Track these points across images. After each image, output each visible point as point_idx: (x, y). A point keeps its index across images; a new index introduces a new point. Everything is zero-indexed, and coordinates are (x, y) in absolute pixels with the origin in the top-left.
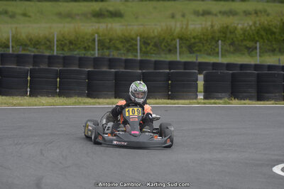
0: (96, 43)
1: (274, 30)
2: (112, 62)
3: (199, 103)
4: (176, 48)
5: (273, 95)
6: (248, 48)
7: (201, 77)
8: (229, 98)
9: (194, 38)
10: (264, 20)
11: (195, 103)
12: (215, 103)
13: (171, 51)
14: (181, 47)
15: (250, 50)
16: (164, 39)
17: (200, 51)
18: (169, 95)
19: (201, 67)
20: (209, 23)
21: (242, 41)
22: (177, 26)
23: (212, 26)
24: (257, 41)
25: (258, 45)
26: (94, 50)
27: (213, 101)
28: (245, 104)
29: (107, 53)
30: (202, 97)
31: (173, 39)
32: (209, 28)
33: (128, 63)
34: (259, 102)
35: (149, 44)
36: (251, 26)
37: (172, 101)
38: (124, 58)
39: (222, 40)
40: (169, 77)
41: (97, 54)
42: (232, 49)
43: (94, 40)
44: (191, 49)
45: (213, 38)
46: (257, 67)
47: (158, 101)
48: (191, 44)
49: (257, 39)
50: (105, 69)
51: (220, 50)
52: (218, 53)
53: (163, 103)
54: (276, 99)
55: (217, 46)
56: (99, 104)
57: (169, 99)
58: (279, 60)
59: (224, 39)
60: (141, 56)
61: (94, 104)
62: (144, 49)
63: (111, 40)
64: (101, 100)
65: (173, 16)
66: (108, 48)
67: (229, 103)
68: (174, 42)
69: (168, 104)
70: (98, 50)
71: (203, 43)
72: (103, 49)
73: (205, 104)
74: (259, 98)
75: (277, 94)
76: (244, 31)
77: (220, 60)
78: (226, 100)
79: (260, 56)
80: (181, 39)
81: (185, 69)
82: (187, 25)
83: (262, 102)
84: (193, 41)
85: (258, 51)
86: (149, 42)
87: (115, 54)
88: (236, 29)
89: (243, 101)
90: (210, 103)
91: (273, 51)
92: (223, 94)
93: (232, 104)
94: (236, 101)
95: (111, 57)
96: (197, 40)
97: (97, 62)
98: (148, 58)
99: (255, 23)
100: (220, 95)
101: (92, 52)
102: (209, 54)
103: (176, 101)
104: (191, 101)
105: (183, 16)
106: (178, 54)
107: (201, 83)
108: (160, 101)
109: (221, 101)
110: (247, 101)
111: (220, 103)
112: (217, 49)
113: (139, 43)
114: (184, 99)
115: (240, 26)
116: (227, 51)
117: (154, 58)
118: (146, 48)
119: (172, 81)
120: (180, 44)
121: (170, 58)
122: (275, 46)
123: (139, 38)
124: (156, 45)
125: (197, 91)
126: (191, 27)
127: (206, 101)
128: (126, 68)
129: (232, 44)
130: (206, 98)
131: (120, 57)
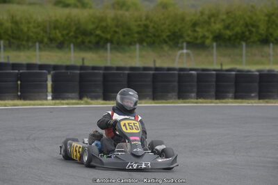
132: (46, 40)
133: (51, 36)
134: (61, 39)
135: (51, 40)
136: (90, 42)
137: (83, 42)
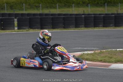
3: (15, 31)
4: (5, 7)
6: (36, 7)
7: (16, 20)
9: (13, 3)
11: (14, 32)
13: (3, 9)
14: (7, 7)
15: (37, 7)
17: (15, 8)
18: (2, 28)
24: (40, 3)
25: (41, 5)
27: (21, 30)
28: (35, 31)
30: (17, 29)
31: (3, 4)
37: (4, 31)
39: (25, 4)
44: (11, 7)
46: (40, 15)
49: (40, 2)
51: (24, 8)
52: (23, 9)
55: (23, 6)
57: (2, 30)
58: (50, 11)
67: (29, 31)
73: (18, 31)
75: (49, 26)
77: (24, 12)
78: (27, 29)
79: (42, 10)
80: (7, 3)
84: (12, 4)
85: (41, 7)
89: (35, 30)
90: (20, 31)
91: (47, 7)
92: (26, 27)
96: (14, 4)
100: (24, 27)
103: (5, 31)
104: (12, 31)
107: (16, 23)
110: (36, 30)
114: (9, 30)
120: (6, 6)
125: (14, 26)
129: (29, 5)
130: (18, 29)
132: (81, 3)
133: (83, 1)
134: (88, 2)
135: (84, 3)
136: (101, 3)
137: (98, 3)
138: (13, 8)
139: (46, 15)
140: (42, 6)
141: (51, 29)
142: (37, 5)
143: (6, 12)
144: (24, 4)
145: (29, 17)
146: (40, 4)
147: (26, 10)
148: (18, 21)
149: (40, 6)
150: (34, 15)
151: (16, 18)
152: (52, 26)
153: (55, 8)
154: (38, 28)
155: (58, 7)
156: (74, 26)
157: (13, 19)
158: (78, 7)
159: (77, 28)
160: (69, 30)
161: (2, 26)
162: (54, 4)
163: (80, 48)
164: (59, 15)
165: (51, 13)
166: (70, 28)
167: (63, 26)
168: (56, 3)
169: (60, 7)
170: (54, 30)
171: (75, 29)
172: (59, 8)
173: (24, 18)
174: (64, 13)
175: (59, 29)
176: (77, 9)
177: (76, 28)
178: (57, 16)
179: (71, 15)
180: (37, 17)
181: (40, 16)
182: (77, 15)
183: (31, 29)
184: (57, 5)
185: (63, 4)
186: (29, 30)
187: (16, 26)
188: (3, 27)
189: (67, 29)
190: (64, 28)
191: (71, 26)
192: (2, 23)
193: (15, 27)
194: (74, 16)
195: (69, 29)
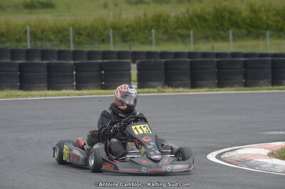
0: (28, 35)
1: (208, 17)
2: (45, 54)
4: (109, 38)
5: (207, 82)
7: (134, 67)
8: (162, 87)
9: (127, 27)
10: (197, 7)
12: (149, 92)
13: (104, 40)
15: (184, 38)
16: (97, 29)
18: (102, 85)
19: (135, 56)
20: (141, 12)
21: (176, 29)
22: (109, 16)
23: (145, 15)
25: (191, 33)
26: (26, 41)
27: (146, 90)
28: (179, 92)
29: (39, 44)
30: (136, 86)
31: (106, 29)
32: (142, 17)
33: (61, 54)
34: (193, 90)
35: (81, 34)
36: (184, 14)
37: (106, 91)
38: (56, 49)
40: (101, 67)
41: (29, 46)
42: (165, 37)
43: (26, 32)
44: (124, 38)
45: (146, 27)
47: (91, 91)
48: (124, 34)
49: (190, 26)
50: (38, 61)
53: (96, 94)
54: (210, 87)
55: (151, 35)
56: (32, 96)
57: (102, 89)
58: (213, 47)
59: (158, 27)
60: (74, 47)
61: (27, 96)
62: (77, 40)
63: (43, 32)
64: (34, 93)
65: (106, 6)
66: (41, 40)
67: (163, 92)
68: (107, 32)
69: (101, 94)
70: (31, 41)
71: (136, 33)
72: (35, 41)
74: (193, 86)
75: (211, 82)
76: (177, 19)
78: (160, 88)
79: (194, 44)
81: (119, 58)
82: (120, 14)
83: (196, 90)
84: (125, 30)
85: (192, 38)
86: (82, 32)
87: (48, 46)
88: (168, 17)
89: (177, 90)
91: (207, 38)
92: (157, 83)
93: (165, 92)
94: (170, 89)
95: (43, 48)
96: (130, 30)
97: (29, 54)
98: (81, 49)
99: (188, 11)
100: (153, 84)
101: (25, 44)
102: (143, 43)
105: (116, 5)
106: (111, 44)
107: (134, 73)
108: (94, 91)
109: (155, 90)
110: (181, 89)
111: (154, 92)
112: (150, 38)
113: (71, 34)
115: (172, 14)
116: (160, 39)
117: (87, 48)
118: (79, 38)
119: (105, 71)
121: (103, 48)
122: (209, 33)
123: (71, 29)
124: (89, 35)
125: (130, 81)
126: (124, 16)
127: (140, 90)
128: (59, 59)
129: (166, 32)
130: (139, 87)
131: (52, 48)
138: (128, 38)
139: (204, 55)
140: (194, 36)
141: (215, 87)
142: (183, 32)
143: (112, 47)
144: (153, 31)
145: (164, 60)
146: (189, 30)
147: (157, 44)
148: (139, 69)
149: (189, 36)
150: (177, 55)
151: (134, 62)
152: (217, 81)
153: (225, 39)
154: (184, 86)
155: (231, 37)
156: (270, 80)
157: (129, 64)
158: (280, 37)
159: (277, 87)
160: (256, 90)
161: (102, 81)
162: (223, 30)
163: (281, 133)
164: (234, 55)
165: (216, 51)
166: (260, 86)
167: (244, 80)
168: (228, 29)
169: (237, 37)
170: (223, 89)
171: (271, 87)
172: (234, 40)
173: (152, 61)
174: (245, 51)
175: (233, 89)
176: (277, 42)
177: (272, 85)
178: (230, 59)
179: (262, 55)
180: (182, 59)
181: (189, 58)
182: (275, 55)
183: (169, 86)
184: (231, 32)
185: (245, 32)
186: (164, 90)
187: (134, 81)
188: (105, 82)
189: (252, 88)
190: (246, 85)
191: (261, 82)
192: (103, 72)
193: (132, 83)
194: (269, 58)
195: (258, 88)
